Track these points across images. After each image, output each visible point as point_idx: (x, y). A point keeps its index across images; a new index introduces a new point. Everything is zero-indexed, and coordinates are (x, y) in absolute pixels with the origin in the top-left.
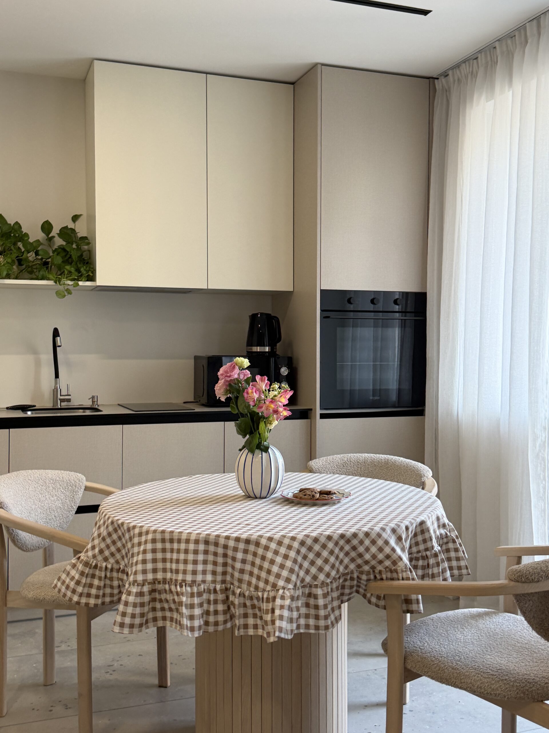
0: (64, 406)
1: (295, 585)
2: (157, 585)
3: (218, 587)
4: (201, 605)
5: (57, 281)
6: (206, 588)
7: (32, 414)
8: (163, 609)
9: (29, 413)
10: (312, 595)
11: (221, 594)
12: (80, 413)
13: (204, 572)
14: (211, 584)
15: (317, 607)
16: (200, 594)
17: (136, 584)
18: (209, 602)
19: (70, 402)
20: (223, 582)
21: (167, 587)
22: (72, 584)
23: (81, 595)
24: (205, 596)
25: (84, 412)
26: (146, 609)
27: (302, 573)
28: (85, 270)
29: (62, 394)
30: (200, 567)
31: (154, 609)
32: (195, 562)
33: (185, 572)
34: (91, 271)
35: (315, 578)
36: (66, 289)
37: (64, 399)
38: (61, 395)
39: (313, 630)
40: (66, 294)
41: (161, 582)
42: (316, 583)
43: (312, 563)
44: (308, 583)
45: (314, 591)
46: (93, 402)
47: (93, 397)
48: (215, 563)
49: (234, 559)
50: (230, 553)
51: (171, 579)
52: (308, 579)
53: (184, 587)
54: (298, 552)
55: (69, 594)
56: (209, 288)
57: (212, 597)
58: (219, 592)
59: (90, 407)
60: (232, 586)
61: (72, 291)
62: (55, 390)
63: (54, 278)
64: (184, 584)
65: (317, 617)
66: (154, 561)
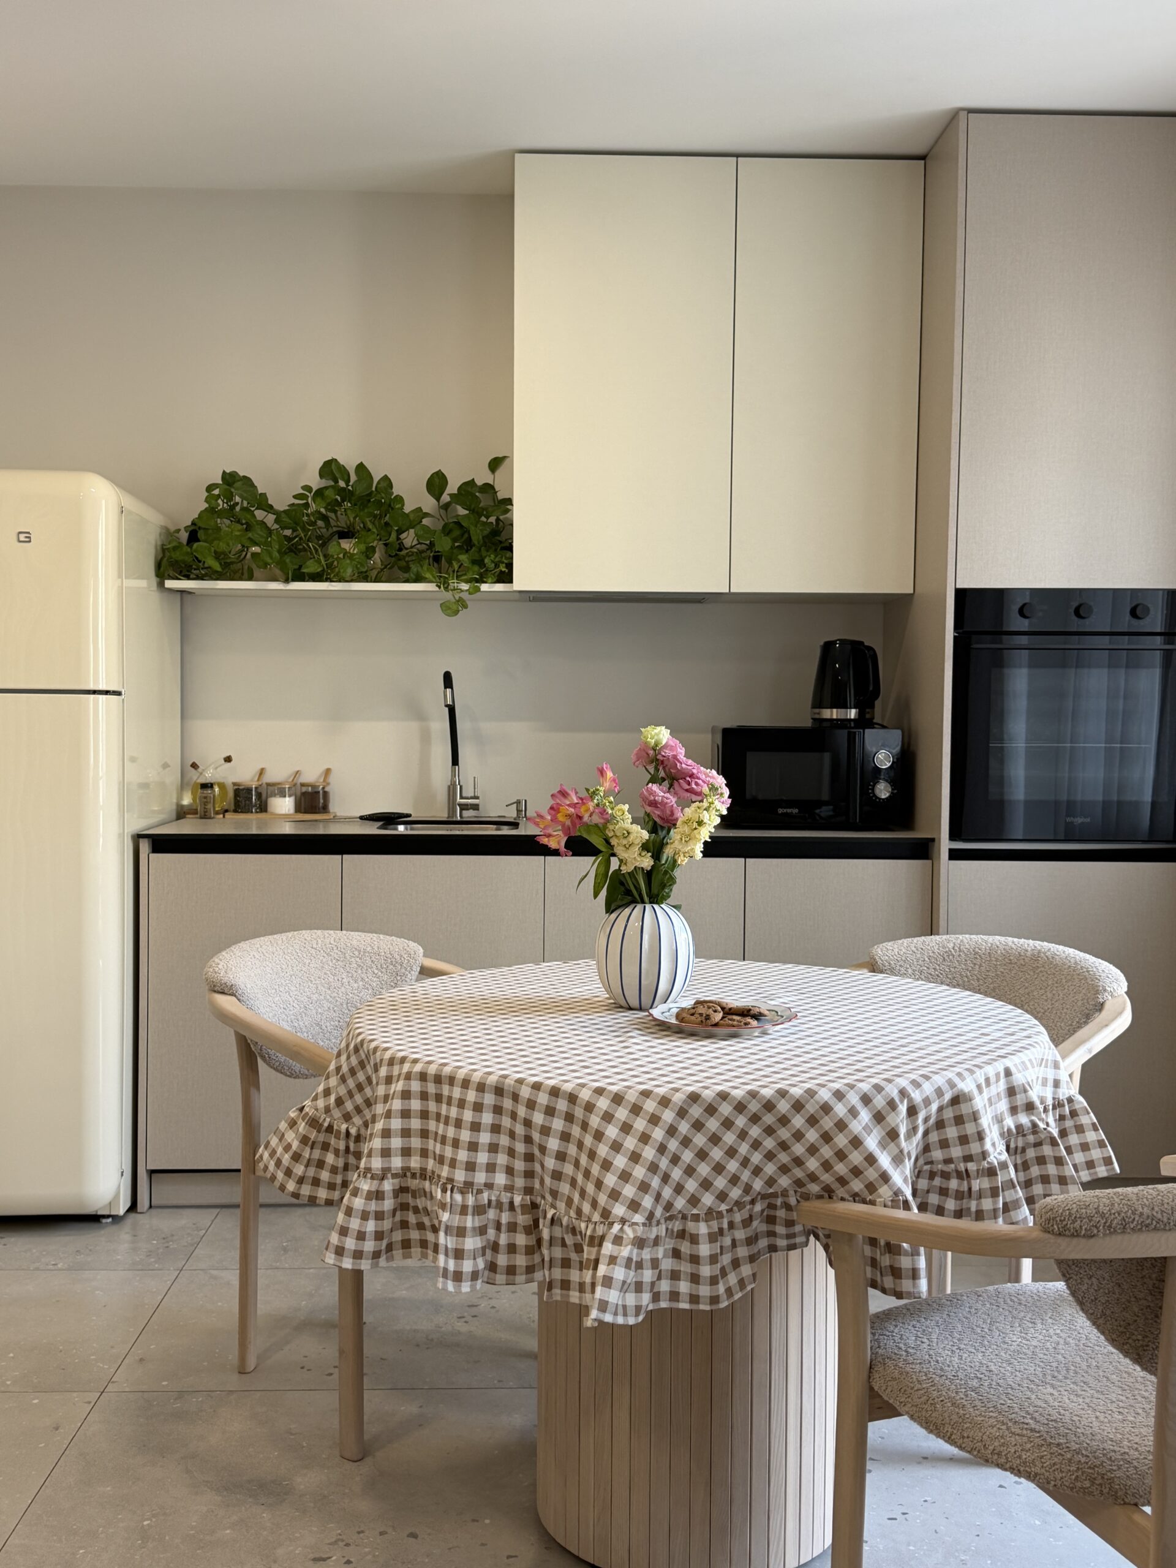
0: (468, 817)
1: (651, 1216)
2: (409, 1179)
3: (518, 1200)
4: (482, 1231)
5: (443, 583)
6: (493, 1198)
7: (406, 829)
8: (421, 1226)
9: (401, 828)
10: (687, 1235)
11: (522, 1214)
12: (491, 830)
13: (491, 1168)
14: (503, 1193)
15: (695, 1259)
16: (479, 1210)
17: (369, 1175)
18: (498, 1226)
19: (478, 809)
20: (528, 1191)
21: (427, 1184)
22: (286, 1159)
23: (301, 1181)
24: (492, 1214)
25: (497, 829)
26: (387, 1224)
27: (667, 1193)
28: (493, 562)
29: (464, 795)
30: (482, 1158)
31: (404, 1225)
32: (473, 1147)
33: (453, 1163)
34: (503, 563)
35: (694, 1201)
36: (457, 599)
37: (467, 805)
38: (461, 797)
39: (686, 1302)
40: (460, 609)
41: (418, 1175)
42: (695, 1211)
43: (690, 1171)
44: (680, 1212)
45: (691, 1226)
46: (519, 811)
47: (518, 802)
48: (511, 1152)
49: (543, 1149)
50: (536, 1136)
51: (433, 1172)
52: (680, 1203)
53: (449, 1192)
54: (662, 1149)
55: (280, 1175)
56: (732, 591)
57: (505, 1218)
58: (519, 1210)
59: (512, 820)
60: (543, 1202)
61: (468, 603)
62: (451, 787)
63: (434, 577)
64: (449, 1187)
65: (695, 1279)
66: (406, 1133)
